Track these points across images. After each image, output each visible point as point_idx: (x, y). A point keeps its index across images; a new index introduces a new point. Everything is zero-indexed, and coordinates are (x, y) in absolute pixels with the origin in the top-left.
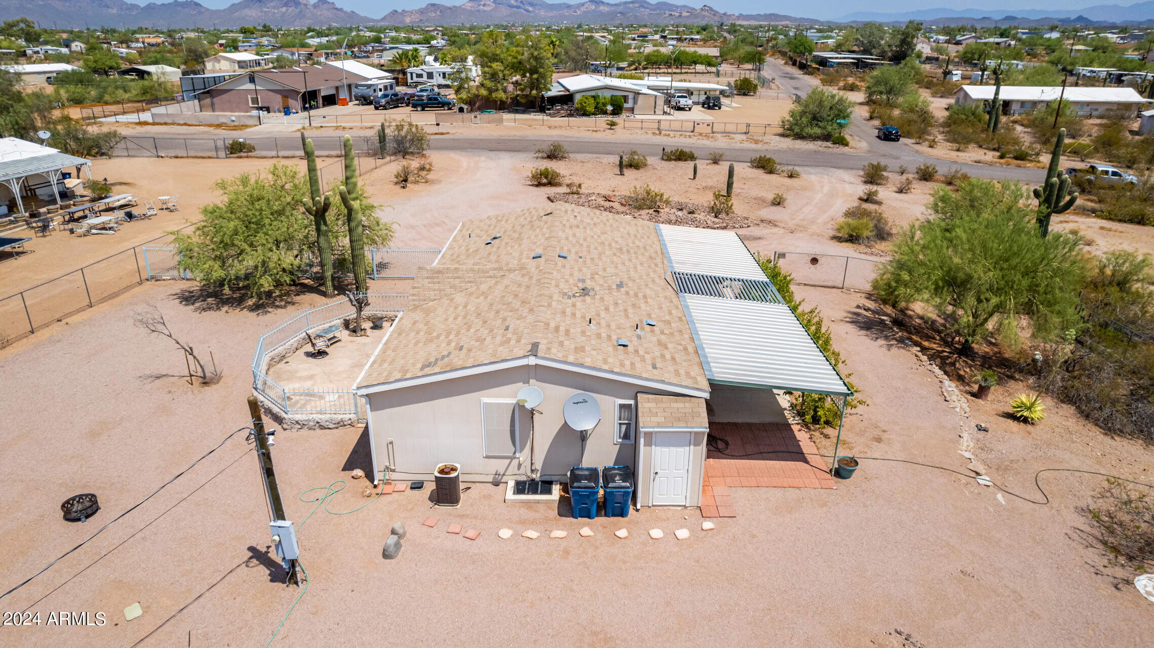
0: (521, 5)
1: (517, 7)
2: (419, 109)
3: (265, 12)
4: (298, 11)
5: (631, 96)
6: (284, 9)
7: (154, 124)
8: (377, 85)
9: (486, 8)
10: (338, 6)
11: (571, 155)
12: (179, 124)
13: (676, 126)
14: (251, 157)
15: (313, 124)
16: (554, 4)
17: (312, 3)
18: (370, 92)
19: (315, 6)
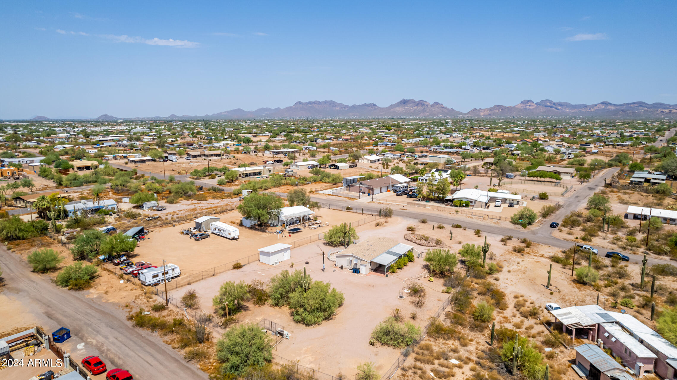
0: (554, 106)
1: (551, 107)
2: (409, 197)
4: (422, 108)
5: (473, 201)
6: (416, 107)
7: (332, 195)
8: (400, 186)
9: (530, 107)
10: (445, 105)
12: (339, 196)
14: (350, 212)
15: (374, 201)
16: (576, 105)
17: (431, 104)
18: (398, 189)
19: (432, 106)
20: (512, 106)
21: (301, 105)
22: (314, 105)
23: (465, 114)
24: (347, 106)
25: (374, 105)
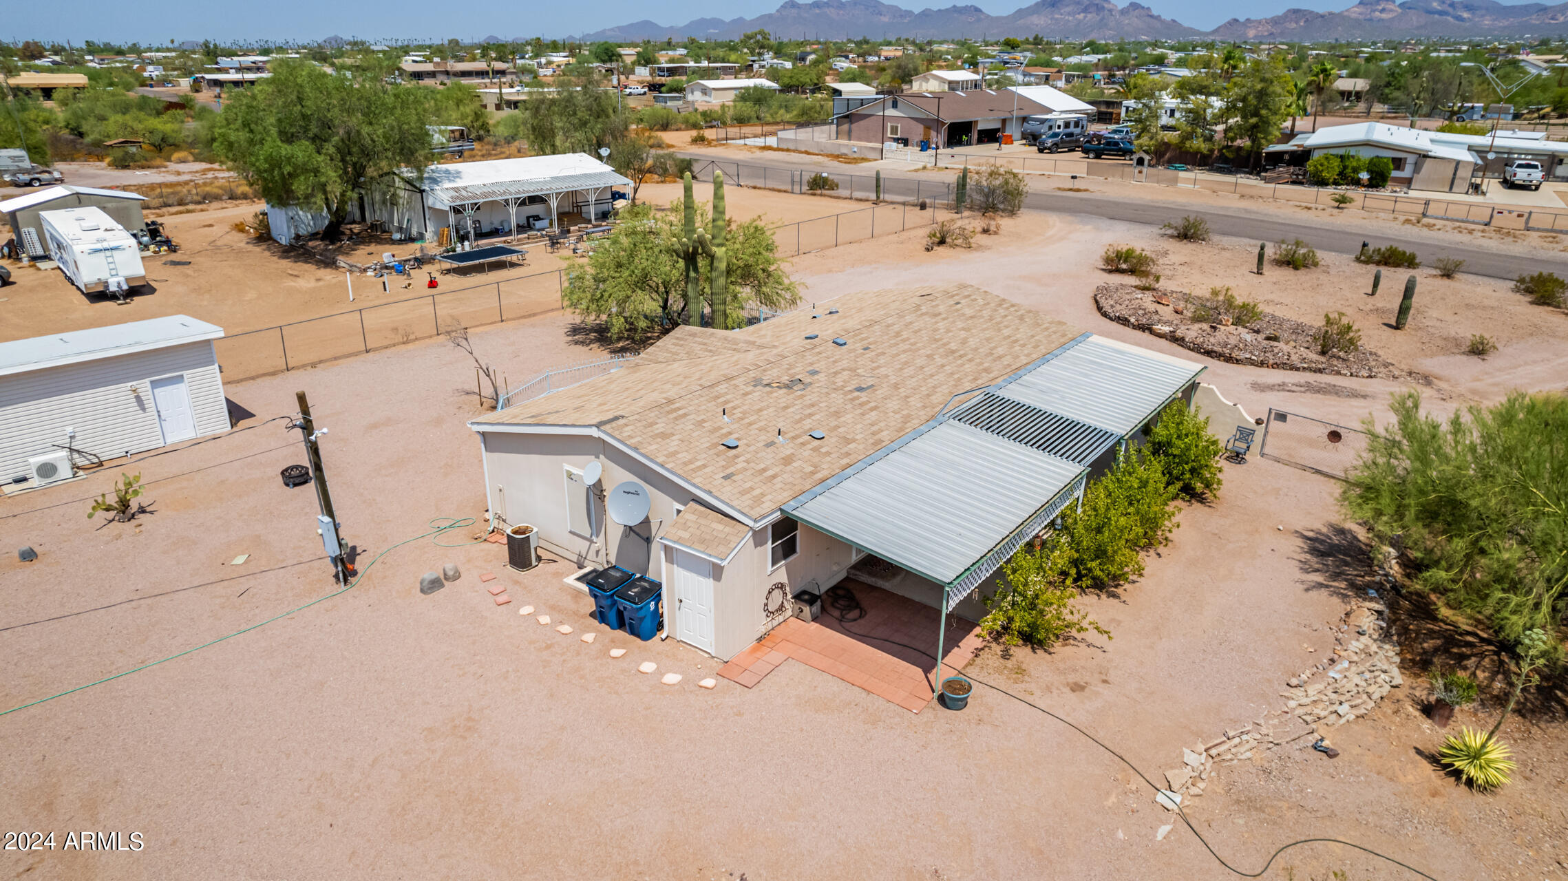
0: (1450, 10)
1: (1441, 13)
2: (1091, 156)
3: (1057, 19)
4: (1098, 18)
5: (1411, 159)
6: (1081, 16)
7: (778, 149)
8: (1056, 120)
9: (1384, 16)
10: (1155, 12)
11: (1216, 238)
12: (801, 152)
13: (1453, 212)
14: (825, 195)
15: (940, 164)
16: (1514, 7)
17: (1120, 8)
18: (1044, 129)
19: (1124, 12)
20: (1336, 11)
21: (794, 11)
22: (826, 10)
23: (1207, 34)
24: (909, 13)
25: (977, 10)
